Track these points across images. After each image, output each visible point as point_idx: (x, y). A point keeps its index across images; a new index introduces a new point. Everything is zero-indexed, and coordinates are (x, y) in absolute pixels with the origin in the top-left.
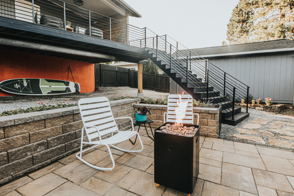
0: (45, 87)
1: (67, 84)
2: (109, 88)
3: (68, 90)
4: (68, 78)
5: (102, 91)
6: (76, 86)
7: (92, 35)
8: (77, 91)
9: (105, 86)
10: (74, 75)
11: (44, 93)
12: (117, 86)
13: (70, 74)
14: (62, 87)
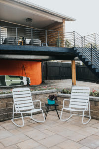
0: (9, 81)
1: (22, 79)
2: (52, 81)
3: (22, 83)
4: (22, 74)
5: (47, 84)
6: (28, 80)
7: (33, 45)
8: (28, 83)
9: (49, 79)
10: (26, 72)
11: (8, 86)
12: (60, 79)
13: (24, 71)
14: (18, 81)
